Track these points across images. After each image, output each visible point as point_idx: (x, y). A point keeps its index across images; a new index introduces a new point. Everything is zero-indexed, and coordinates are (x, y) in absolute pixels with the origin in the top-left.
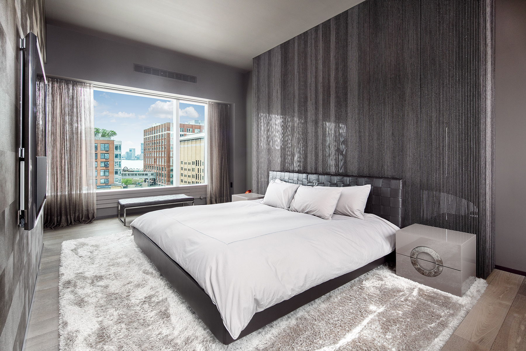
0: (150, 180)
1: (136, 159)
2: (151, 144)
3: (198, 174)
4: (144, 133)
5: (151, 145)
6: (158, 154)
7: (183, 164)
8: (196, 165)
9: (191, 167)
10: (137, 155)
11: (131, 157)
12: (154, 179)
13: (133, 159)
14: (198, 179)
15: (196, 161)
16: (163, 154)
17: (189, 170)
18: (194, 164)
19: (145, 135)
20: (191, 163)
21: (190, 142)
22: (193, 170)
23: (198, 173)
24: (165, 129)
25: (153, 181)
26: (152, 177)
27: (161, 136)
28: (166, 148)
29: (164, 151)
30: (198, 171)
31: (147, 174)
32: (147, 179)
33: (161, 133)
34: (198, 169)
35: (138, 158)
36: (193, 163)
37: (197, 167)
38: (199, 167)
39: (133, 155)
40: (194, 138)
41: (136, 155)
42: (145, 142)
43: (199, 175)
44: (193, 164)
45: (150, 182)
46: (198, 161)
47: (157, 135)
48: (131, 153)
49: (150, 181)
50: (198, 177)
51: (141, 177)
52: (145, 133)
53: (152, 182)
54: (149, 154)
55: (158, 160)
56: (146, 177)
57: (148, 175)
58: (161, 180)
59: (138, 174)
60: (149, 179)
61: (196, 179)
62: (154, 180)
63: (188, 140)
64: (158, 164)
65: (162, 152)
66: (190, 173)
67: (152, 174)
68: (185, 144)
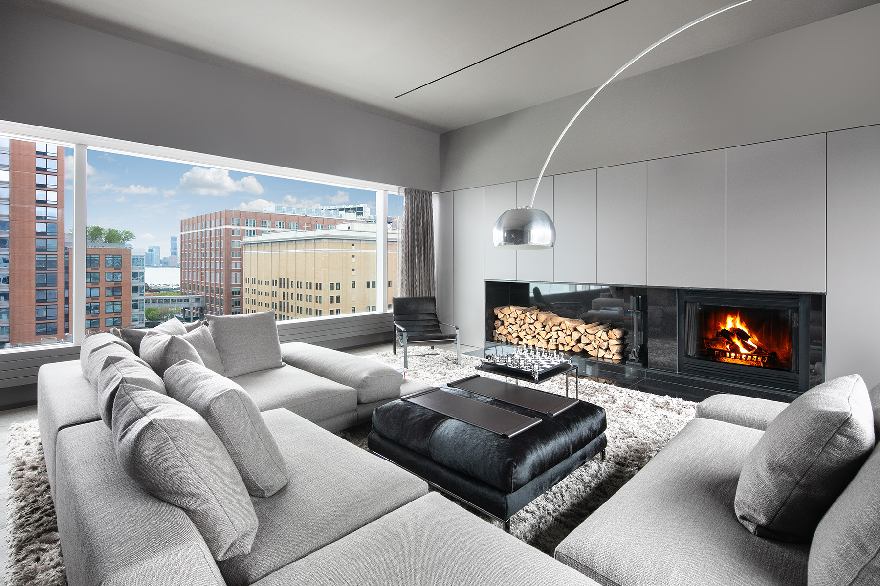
0: (194, 308)
1: (161, 265)
2: (195, 246)
3: (284, 303)
4: (182, 226)
5: (195, 248)
6: (208, 264)
7: (256, 283)
8: (280, 287)
9: (269, 289)
10: (164, 258)
11: (152, 262)
12: (202, 307)
13: (156, 265)
14: (284, 311)
15: (280, 279)
16: (218, 264)
17: (267, 294)
18: (276, 283)
19: (183, 230)
20: (271, 283)
21: (268, 246)
22: (274, 294)
23: (284, 299)
24: (221, 221)
25: (198, 312)
26: (196, 305)
27: (213, 233)
28: (224, 254)
29: (220, 260)
30: (284, 296)
31: (187, 300)
32: (188, 308)
33: (213, 228)
34: (284, 293)
35: (165, 263)
36: (274, 283)
37: (282, 289)
38: (285, 290)
39: (155, 258)
40: (276, 240)
41: (161, 259)
42: (184, 242)
43: (286, 304)
44: (273, 285)
45: (193, 313)
46: (284, 279)
47: (206, 231)
48: (152, 255)
49: (194, 311)
50: (284, 307)
51: (177, 304)
52: (184, 226)
53: (197, 314)
54: (191, 264)
55: (208, 274)
56: (187, 305)
57: (190, 300)
58: (214, 309)
59: (170, 300)
60: (191, 308)
61: (280, 310)
62: (202, 309)
63: (264, 243)
64: (207, 282)
65: (216, 260)
66: (269, 300)
67: (197, 300)
68: (259, 249)
